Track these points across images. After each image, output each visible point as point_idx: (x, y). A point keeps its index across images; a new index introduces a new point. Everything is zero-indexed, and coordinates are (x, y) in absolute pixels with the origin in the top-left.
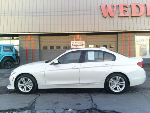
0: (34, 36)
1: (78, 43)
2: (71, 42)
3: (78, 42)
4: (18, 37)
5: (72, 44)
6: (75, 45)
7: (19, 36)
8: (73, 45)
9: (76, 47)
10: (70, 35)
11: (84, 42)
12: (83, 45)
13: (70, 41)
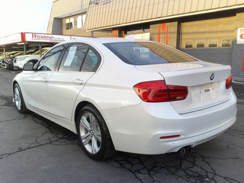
0: (171, 23)
2: (239, 30)
8: (241, 36)
10: (238, 14)
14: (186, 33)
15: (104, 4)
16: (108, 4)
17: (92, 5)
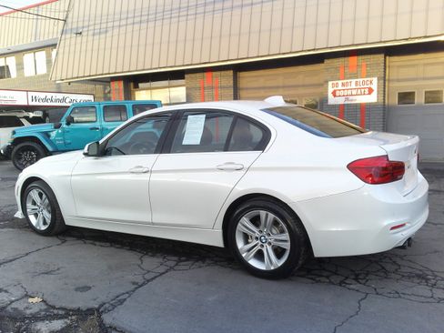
0: (223, 73)
1: (353, 86)
2: (330, 83)
3: (354, 81)
4: (184, 78)
5: (330, 90)
6: (342, 93)
7: (186, 76)
8: (334, 93)
9: (347, 99)
10: (326, 61)
11: (375, 80)
12: (371, 91)
13: (327, 82)
14: (247, 89)
15: (94, 35)
16: (103, 36)
17: (68, 36)
